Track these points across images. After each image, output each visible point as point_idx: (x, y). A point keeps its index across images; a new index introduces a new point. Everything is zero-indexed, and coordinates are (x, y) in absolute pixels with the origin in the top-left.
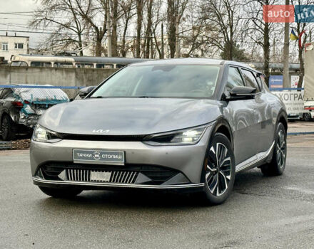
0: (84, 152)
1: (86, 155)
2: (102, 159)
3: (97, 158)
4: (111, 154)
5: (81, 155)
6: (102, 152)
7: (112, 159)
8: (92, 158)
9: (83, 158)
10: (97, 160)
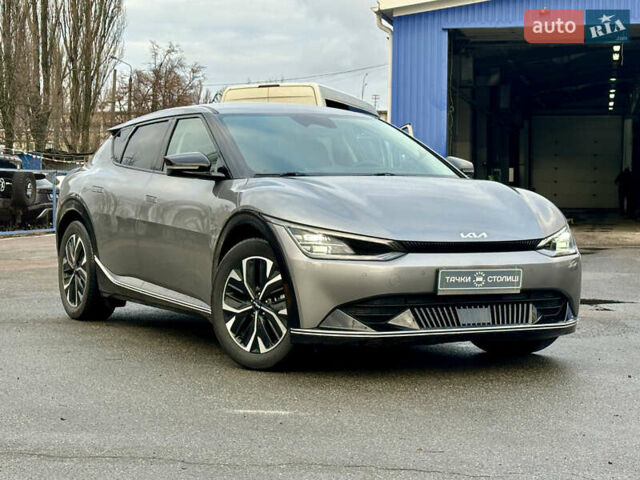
0: (458, 274)
1: (461, 279)
2: (487, 284)
3: (479, 282)
4: (503, 274)
5: (453, 279)
6: (489, 271)
7: (504, 283)
8: (471, 284)
9: (457, 284)
10: (479, 286)
